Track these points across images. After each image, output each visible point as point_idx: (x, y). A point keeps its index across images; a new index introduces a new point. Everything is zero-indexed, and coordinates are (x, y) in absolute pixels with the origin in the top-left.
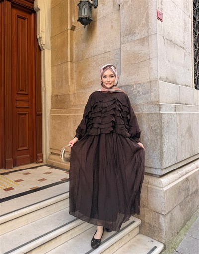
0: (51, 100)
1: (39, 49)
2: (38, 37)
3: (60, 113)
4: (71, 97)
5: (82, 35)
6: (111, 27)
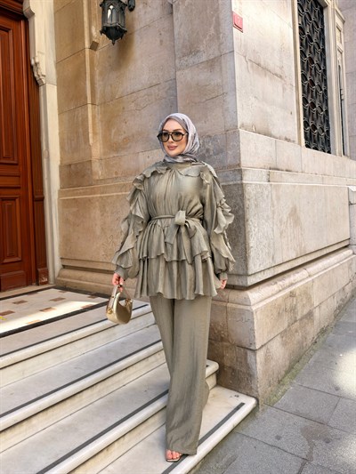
0: (60, 172)
1: (35, 84)
2: (33, 63)
3: (77, 194)
4: (94, 165)
5: (110, 57)
6: (158, 42)
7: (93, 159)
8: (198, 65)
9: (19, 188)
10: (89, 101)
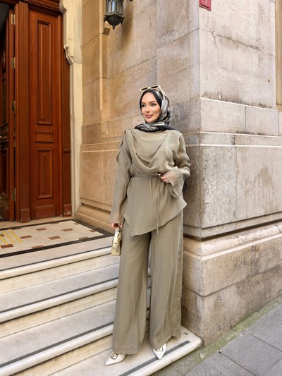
0: (82, 132)
1: (67, 64)
2: (65, 47)
3: (91, 149)
4: (102, 126)
5: (117, 40)
6: (148, 25)
7: (102, 122)
8: (172, 43)
9: (53, 143)
10: (101, 76)
